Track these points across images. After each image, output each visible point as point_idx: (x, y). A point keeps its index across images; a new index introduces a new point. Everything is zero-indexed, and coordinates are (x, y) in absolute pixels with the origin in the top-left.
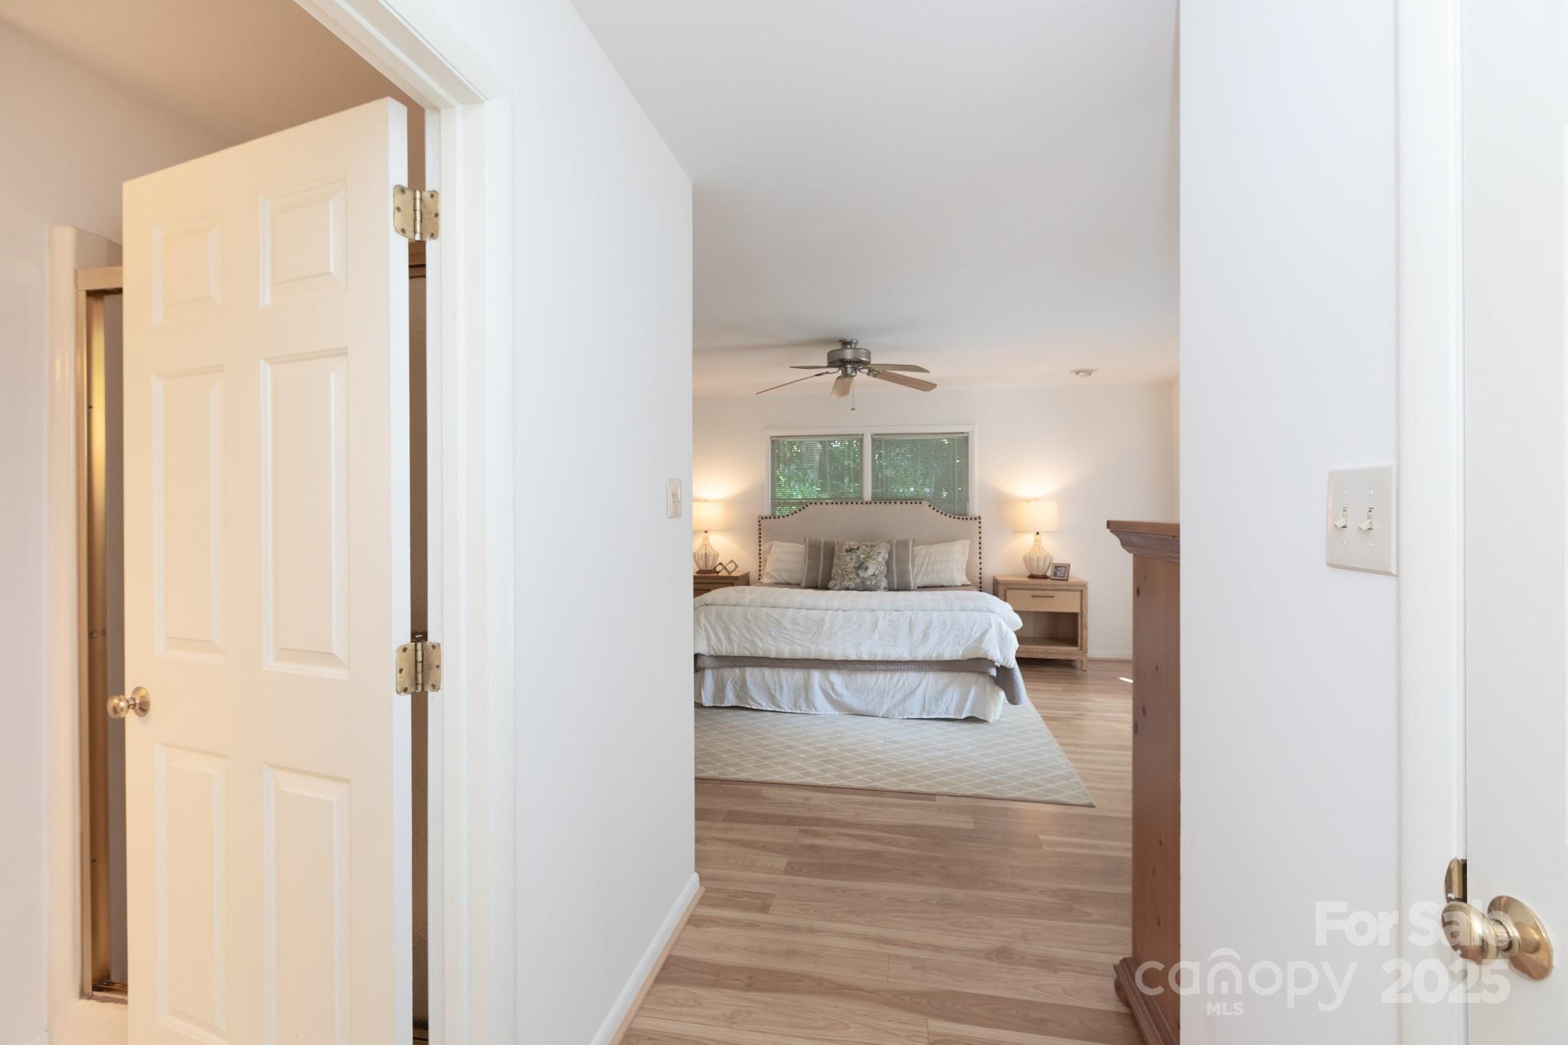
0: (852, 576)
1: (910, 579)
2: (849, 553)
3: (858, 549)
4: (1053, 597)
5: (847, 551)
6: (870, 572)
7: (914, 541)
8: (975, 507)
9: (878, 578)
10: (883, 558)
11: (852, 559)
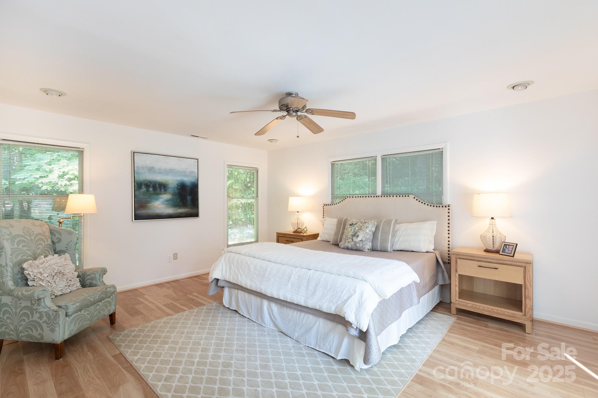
0: (350, 240)
1: (388, 245)
2: (351, 226)
3: (356, 224)
4: (497, 269)
5: (350, 225)
6: (359, 239)
7: (396, 220)
8: (447, 199)
9: (364, 242)
10: (370, 231)
11: (351, 230)
